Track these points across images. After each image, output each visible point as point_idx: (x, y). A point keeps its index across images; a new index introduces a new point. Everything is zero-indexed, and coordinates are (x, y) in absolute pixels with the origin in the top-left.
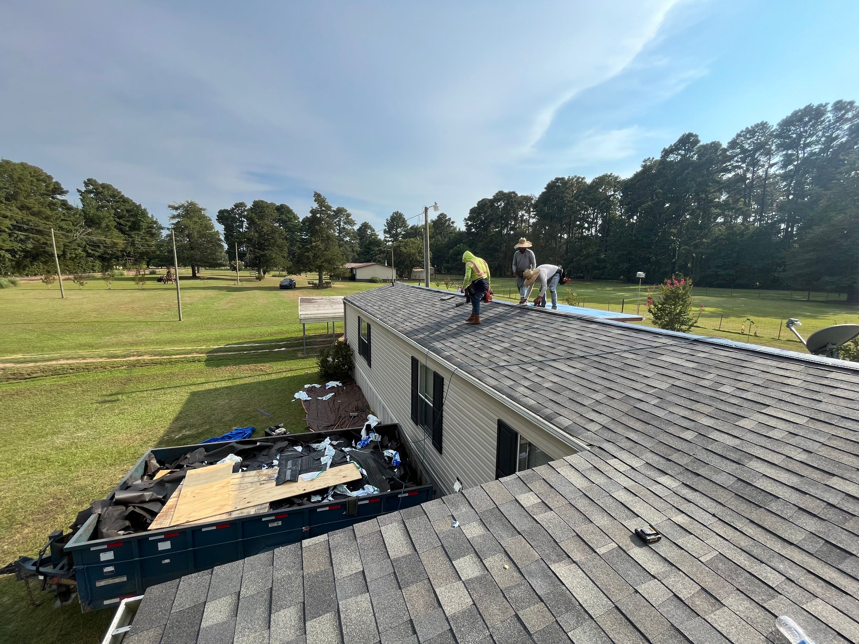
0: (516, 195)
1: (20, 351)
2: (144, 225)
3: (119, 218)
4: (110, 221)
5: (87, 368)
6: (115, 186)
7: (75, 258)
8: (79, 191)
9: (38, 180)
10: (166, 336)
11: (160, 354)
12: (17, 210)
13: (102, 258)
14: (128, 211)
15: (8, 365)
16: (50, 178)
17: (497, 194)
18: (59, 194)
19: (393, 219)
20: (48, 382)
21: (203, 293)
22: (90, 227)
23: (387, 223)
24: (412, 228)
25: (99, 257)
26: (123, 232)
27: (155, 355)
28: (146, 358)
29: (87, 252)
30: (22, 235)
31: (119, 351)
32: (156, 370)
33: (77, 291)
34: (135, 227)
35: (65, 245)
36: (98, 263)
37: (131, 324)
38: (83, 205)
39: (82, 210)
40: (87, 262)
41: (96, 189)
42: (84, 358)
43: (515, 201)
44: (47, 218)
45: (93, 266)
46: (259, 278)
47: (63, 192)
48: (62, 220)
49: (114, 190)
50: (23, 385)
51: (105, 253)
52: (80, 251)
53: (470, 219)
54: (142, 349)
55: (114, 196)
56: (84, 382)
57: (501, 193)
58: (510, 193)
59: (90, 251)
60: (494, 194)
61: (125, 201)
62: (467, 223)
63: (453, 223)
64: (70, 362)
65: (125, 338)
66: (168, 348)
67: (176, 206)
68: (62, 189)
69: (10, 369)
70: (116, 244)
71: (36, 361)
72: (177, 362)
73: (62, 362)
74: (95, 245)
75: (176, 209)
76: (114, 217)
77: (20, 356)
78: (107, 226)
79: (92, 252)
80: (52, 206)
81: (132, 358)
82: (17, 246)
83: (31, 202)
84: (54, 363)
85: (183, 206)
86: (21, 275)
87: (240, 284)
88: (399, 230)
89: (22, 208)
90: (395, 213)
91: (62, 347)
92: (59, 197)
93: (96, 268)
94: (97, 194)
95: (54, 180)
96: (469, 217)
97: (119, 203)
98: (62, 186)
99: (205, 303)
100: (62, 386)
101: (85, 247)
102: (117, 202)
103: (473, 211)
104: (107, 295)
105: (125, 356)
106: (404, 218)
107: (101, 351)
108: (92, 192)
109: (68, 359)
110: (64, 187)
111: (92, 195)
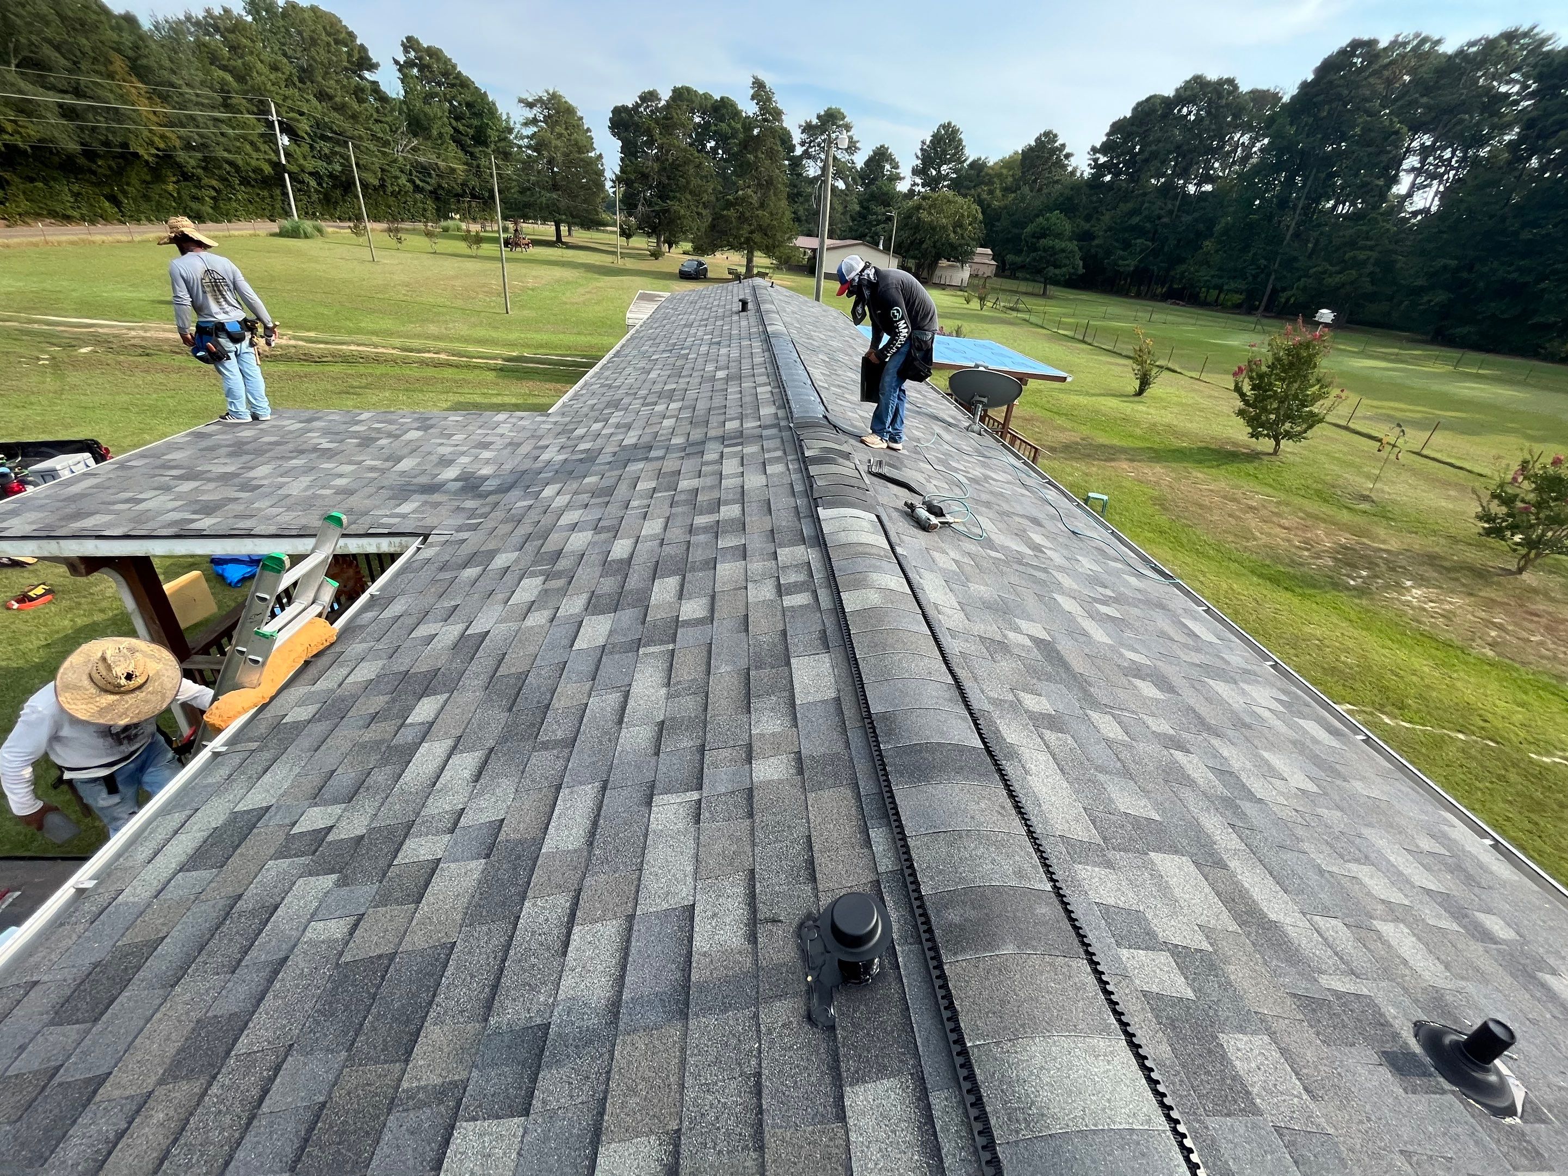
0: (1236, 87)
1: (315, 329)
2: (493, 135)
3: (457, 119)
4: (444, 125)
5: (377, 359)
6: (448, 53)
7: (399, 193)
8: (396, 62)
9: (337, 42)
10: (481, 333)
11: (460, 355)
12: (314, 101)
13: (435, 195)
14: (469, 105)
15: (301, 343)
16: (351, 35)
17: (1187, 82)
18: (368, 70)
19: (937, 138)
20: (337, 369)
21: (558, 272)
22: (415, 136)
23: (922, 149)
24: (973, 165)
25: (431, 192)
26: (463, 147)
27: (453, 355)
28: (443, 356)
29: (413, 182)
30: (326, 147)
31: (416, 343)
32: (449, 373)
33: (393, 252)
34: (480, 138)
35: (383, 170)
36: (431, 205)
37: (444, 310)
38: (406, 92)
39: (404, 102)
40: (415, 202)
41: (420, 59)
42: (376, 347)
43: (1227, 105)
44: (354, 117)
45: (425, 210)
46: (656, 255)
47: (372, 67)
48: (377, 121)
49: (447, 61)
50: (314, 368)
51: (440, 186)
52: (403, 180)
53: (1106, 148)
54: (442, 344)
55: (446, 74)
56: (371, 375)
57: (1198, 81)
58: (1221, 82)
59: (418, 182)
60: (1179, 83)
61: (463, 83)
62: (1096, 160)
63: (1068, 156)
64: (360, 348)
65: (432, 329)
66: (471, 349)
67: (530, 100)
68: (370, 59)
69: (301, 347)
70: (453, 170)
71: (327, 343)
72: (476, 367)
73: (353, 348)
74: (424, 170)
75: (531, 105)
76: (448, 118)
77: (312, 334)
78: (441, 135)
79: (421, 184)
80: (358, 93)
81: (427, 355)
82: (321, 166)
83: (331, 85)
84: (344, 347)
85: (540, 100)
86: (333, 218)
87: (620, 263)
88: (945, 169)
89: (322, 96)
90: (944, 127)
91: (360, 331)
92: (367, 74)
93: (429, 214)
94: (422, 68)
95: (358, 42)
96: (1104, 144)
97: (454, 90)
98: (371, 54)
99: (553, 290)
100: (348, 375)
101: (411, 174)
102: (453, 86)
103: (1117, 127)
104: (428, 261)
105: (419, 351)
106: (960, 140)
107: (397, 342)
108: (415, 65)
109: (359, 345)
110: (374, 56)
111: (415, 71)
